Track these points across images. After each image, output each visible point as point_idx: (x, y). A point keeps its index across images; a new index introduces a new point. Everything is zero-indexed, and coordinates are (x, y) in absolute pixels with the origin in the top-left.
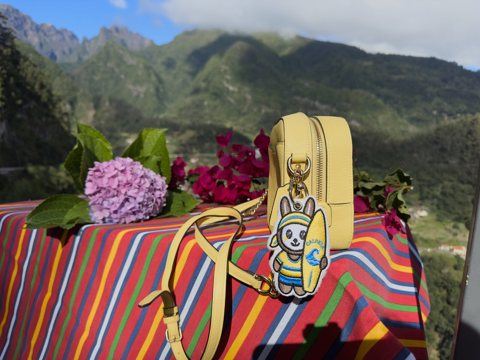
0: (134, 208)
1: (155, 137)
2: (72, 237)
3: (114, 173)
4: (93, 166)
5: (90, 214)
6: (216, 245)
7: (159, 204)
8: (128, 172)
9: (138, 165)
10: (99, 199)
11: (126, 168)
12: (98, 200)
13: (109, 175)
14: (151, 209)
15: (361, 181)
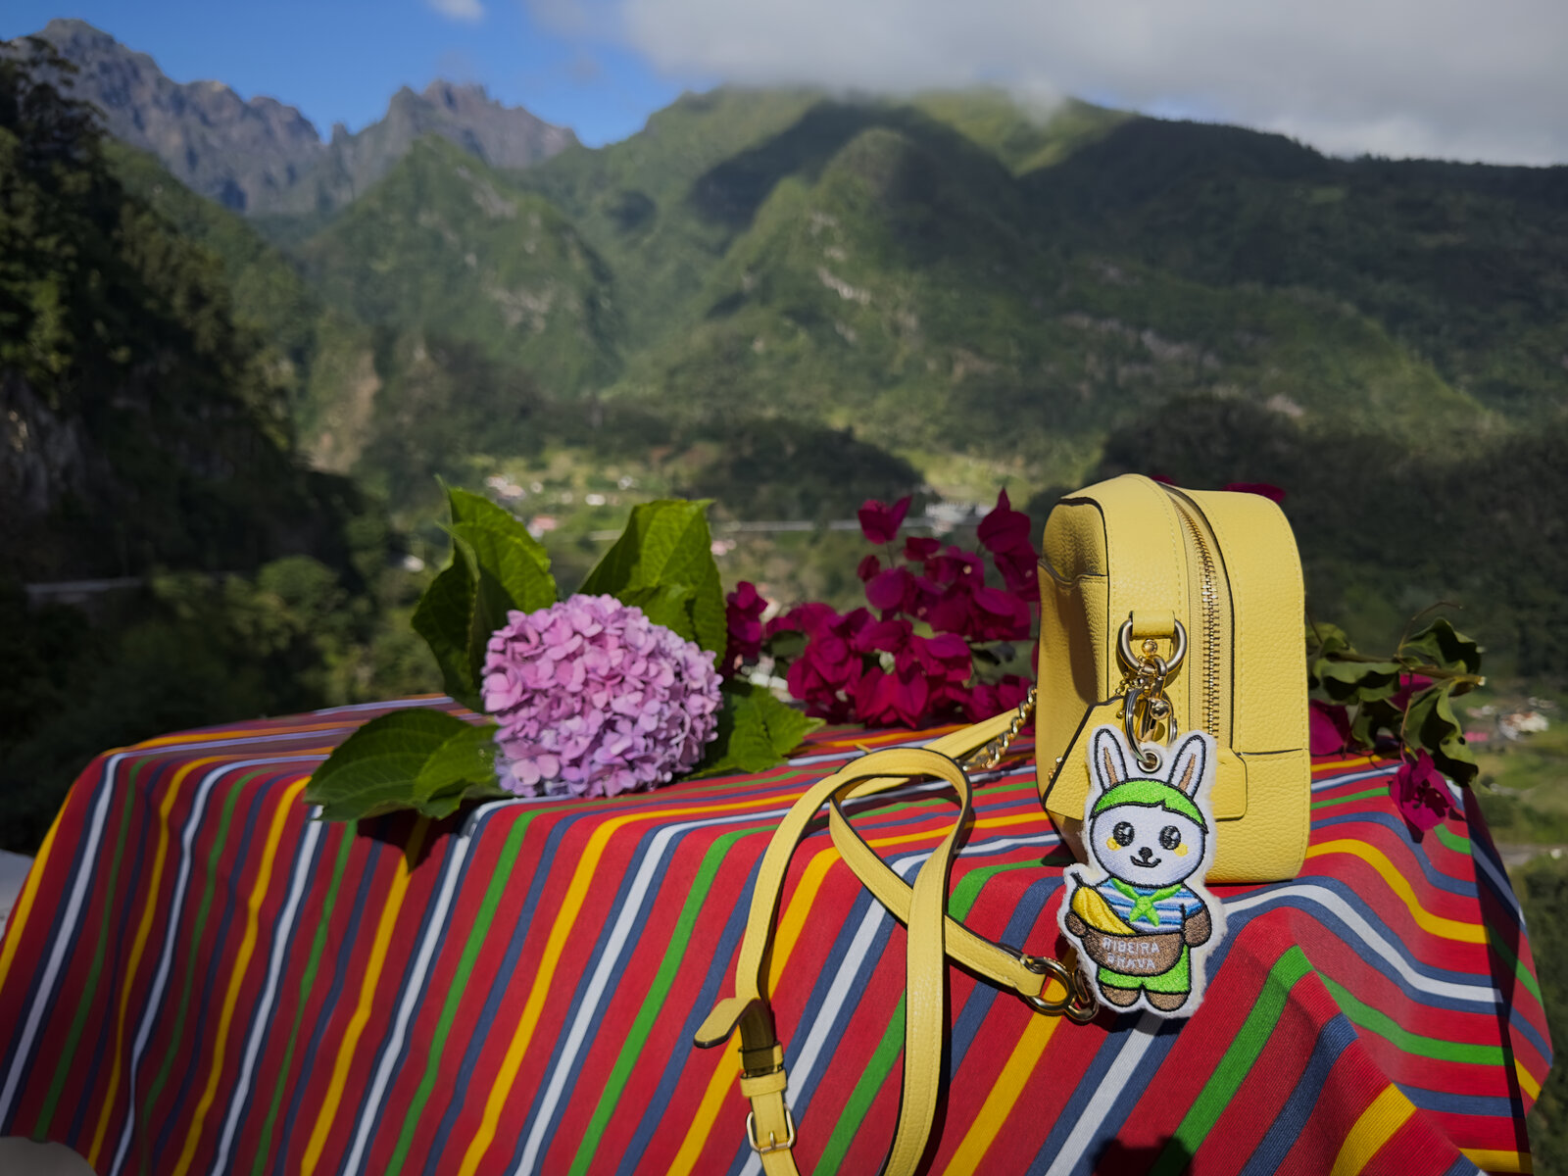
0: (630, 749)
1: (675, 525)
2: (444, 842)
3: (572, 645)
4: (503, 623)
5: (500, 770)
6: (902, 866)
7: (700, 735)
8: (612, 643)
9: (634, 618)
10: (528, 723)
11: (604, 629)
12: (524, 727)
13: (557, 653)
14: (678, 752)
15: (1323, 656)
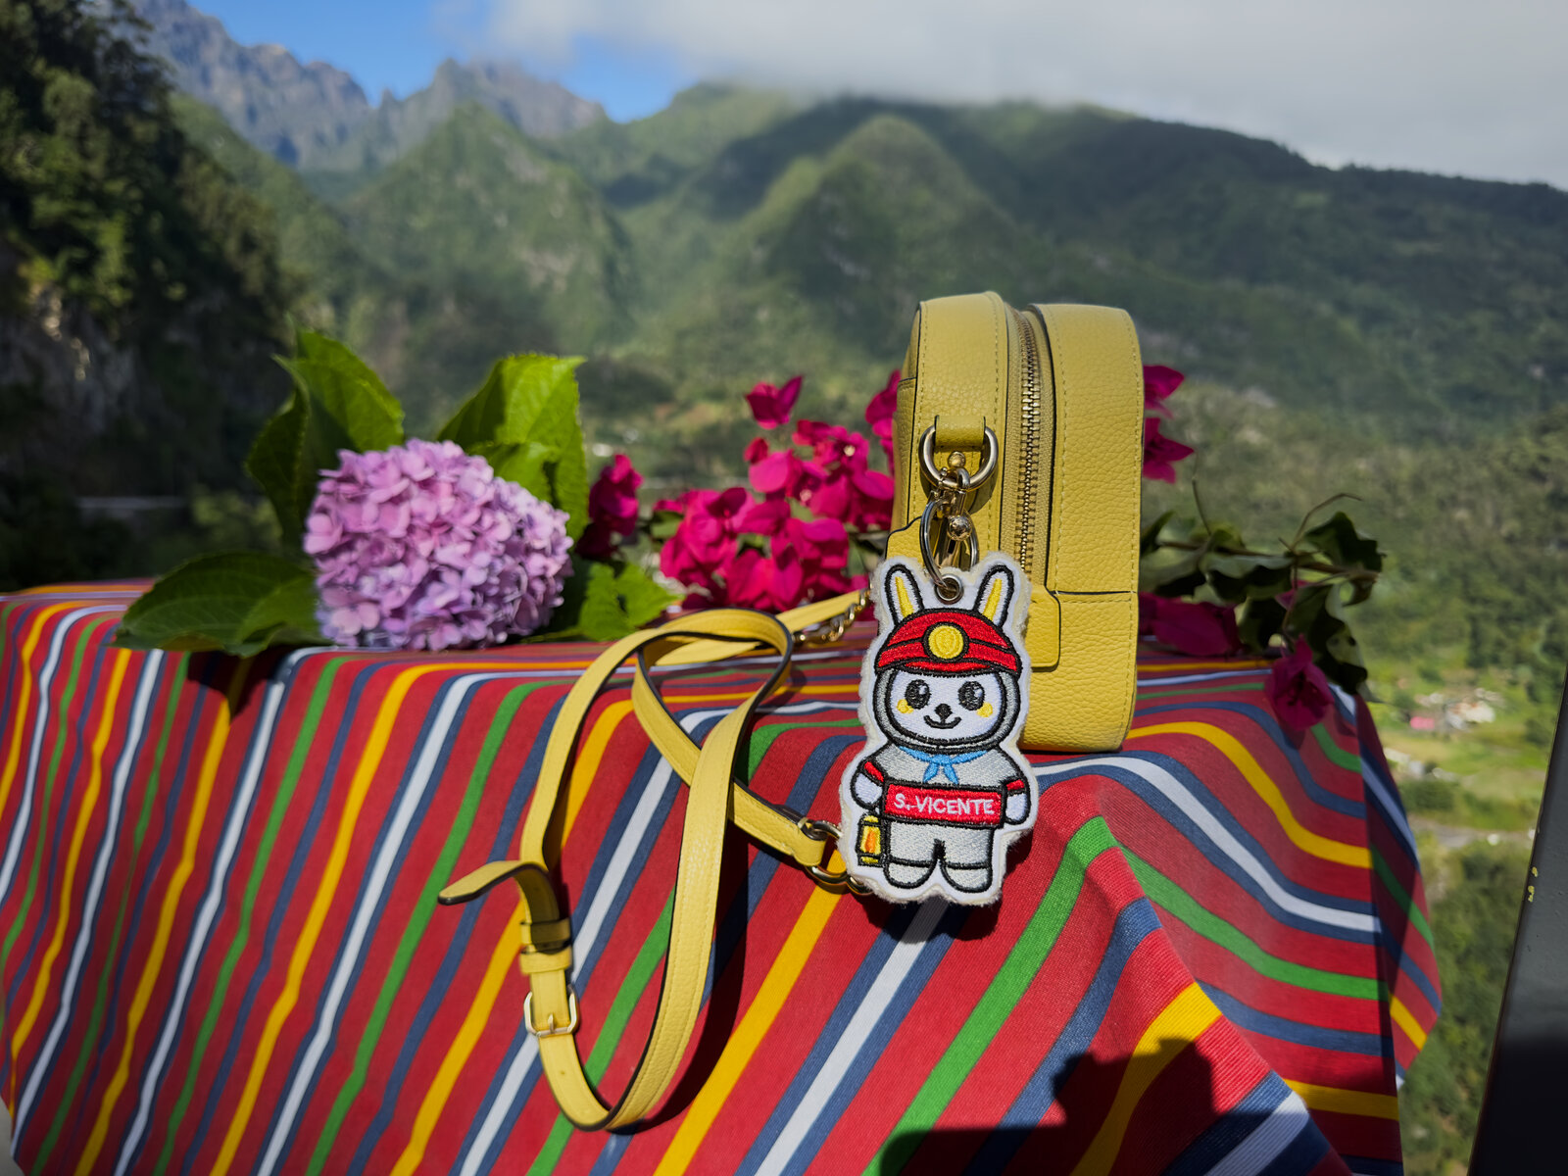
0: (457, 602)
1: (544, 385)
2: (259, 689)
3: (398, 488)
4: (335, 464)
5: (320, 615)
6: (691, 722)
7: (540, 597)
8: (444, 489)
9: (479, 469)
10: (349, 568)
11: (436, 474)
12: (343, 572)
13: (378, 495)
14: (511, 611)
15: (1209, 550)
